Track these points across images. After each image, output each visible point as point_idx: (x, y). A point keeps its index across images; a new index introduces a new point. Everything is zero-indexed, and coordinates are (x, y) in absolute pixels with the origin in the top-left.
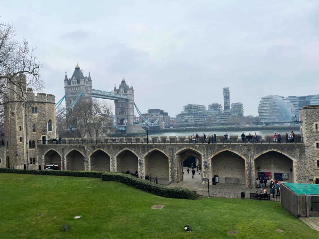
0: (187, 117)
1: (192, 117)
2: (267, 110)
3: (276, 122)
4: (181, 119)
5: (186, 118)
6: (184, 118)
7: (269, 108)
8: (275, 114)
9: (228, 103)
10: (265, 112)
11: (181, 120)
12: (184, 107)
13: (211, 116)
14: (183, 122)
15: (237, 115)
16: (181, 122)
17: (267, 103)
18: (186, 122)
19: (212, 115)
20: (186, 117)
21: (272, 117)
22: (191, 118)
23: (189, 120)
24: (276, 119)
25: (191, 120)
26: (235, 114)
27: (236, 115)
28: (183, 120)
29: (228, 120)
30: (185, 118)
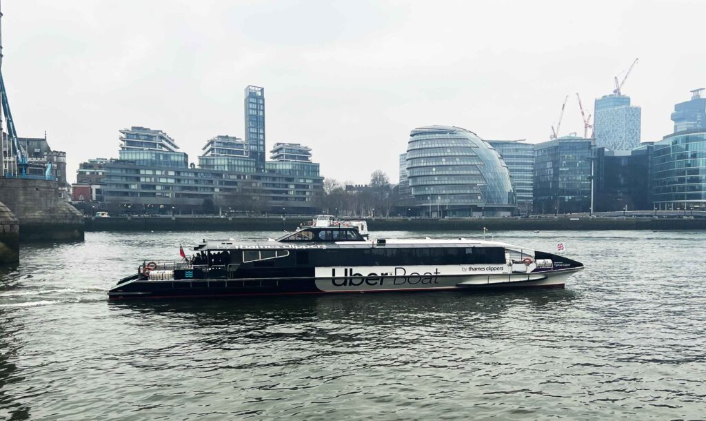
0: (150, 176)
1: (171, 177)
2: (450, 169)
3: (479, 205)
4: (124, 181)
5: (148, 180)
6: (138, 179)
7: (455, 163)
8: (475, 182)
9: (262, 143)
10: (444, 173)
11: (127, 186)
12: (124, 136)
13: (235, 177)
14: (134, 194)
15: (310, 181)
16: (126, 194)
17: (446, 148)
18: (143, 194)
19: (239, 177)
20: (146, 176)
21: (468, 192)
22: (163, 181)
23: (158, 188)
24: (479, 197)
25: (167, 187)
26: (305, 179)
27: (307, 181)
28: (134, 187)
29: (287, 199)
30: (142, 180)
